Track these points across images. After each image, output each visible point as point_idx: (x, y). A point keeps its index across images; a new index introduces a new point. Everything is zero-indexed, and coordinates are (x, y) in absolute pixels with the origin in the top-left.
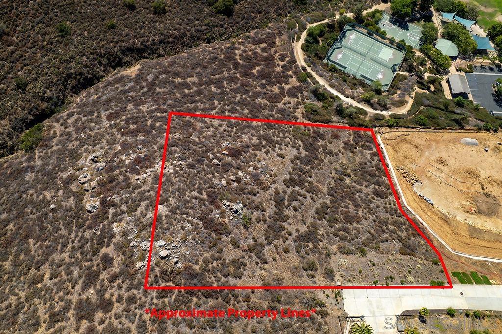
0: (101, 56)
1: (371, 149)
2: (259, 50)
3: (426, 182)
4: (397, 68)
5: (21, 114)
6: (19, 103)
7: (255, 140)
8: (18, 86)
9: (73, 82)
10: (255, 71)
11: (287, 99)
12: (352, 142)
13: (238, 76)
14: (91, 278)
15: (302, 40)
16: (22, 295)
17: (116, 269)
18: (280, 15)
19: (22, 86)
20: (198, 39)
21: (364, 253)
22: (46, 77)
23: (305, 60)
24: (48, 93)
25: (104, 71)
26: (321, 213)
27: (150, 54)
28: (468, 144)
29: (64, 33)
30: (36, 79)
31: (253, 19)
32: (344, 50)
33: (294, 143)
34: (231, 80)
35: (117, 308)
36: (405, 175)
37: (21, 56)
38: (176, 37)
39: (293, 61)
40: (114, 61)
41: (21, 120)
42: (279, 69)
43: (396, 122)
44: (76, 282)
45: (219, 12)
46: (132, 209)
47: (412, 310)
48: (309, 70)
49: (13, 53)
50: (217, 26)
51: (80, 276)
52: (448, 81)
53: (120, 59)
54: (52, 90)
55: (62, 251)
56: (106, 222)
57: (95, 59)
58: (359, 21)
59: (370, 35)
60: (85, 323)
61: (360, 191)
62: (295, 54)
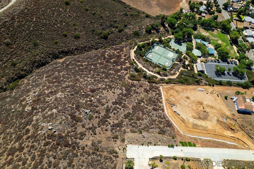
0: (50, 54)
1: (156, 92)
2: (116, 53)
3: (178, 105)
4: (174, 60)
5: (11, 75)
6: (11, 71)
7: (104, 86)
8: (12, 65)
9: (37, 64)
10: (112, 61)
11: (123, 71)
12: (148, 89)
13: (104, 62)
14: (19, 138)
15: (135, 49)
17: (30, 134)
18: (128, 39)
19: (14, 65)
20: (92, 48)
21: (141, 133)
22: (25, 62)
23: (135, 57)
24: (25, 68)
25: (51, 60)
26: (126, 116)
27: (71, 54)
28: (200, 91)
29: (36, 45)
30: (20, 62)
31: (116, 41)
32: (153, 53)
33: (121, 88)
34: (101, 64)
35: (26, 150)
36: (169, 103)
37: (16, 53)
38: (82, 47)
39: (129, 57)
40: (55, 56)
41: (11, 78)
42: (122, 60)
43: (170, 82)
44: (12, 140)
45: (101, 38)
46: (43, 111)
47: (157, 157)
48: (135, 60)
49: (12, 52)
50: (100, 44)
51: (15, 138)
52: (196, 66)
53: (58, 56)
54: (26, 67)
56: (31, 116)
57: (47, 55)
58: (161, 42)
59: (165, 47)
60: (10, 157)
61: (147, 108)
62: (131, 54)
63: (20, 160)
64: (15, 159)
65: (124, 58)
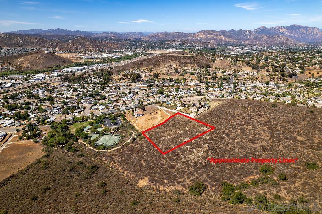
16: (237, 149)
17: (216, 135)
35: (222, 130)
44: (225, 140)
55: (222, 148)
56: (208, 141)
60: (229, 133)
63: (226, 129)
64: (228, 131)
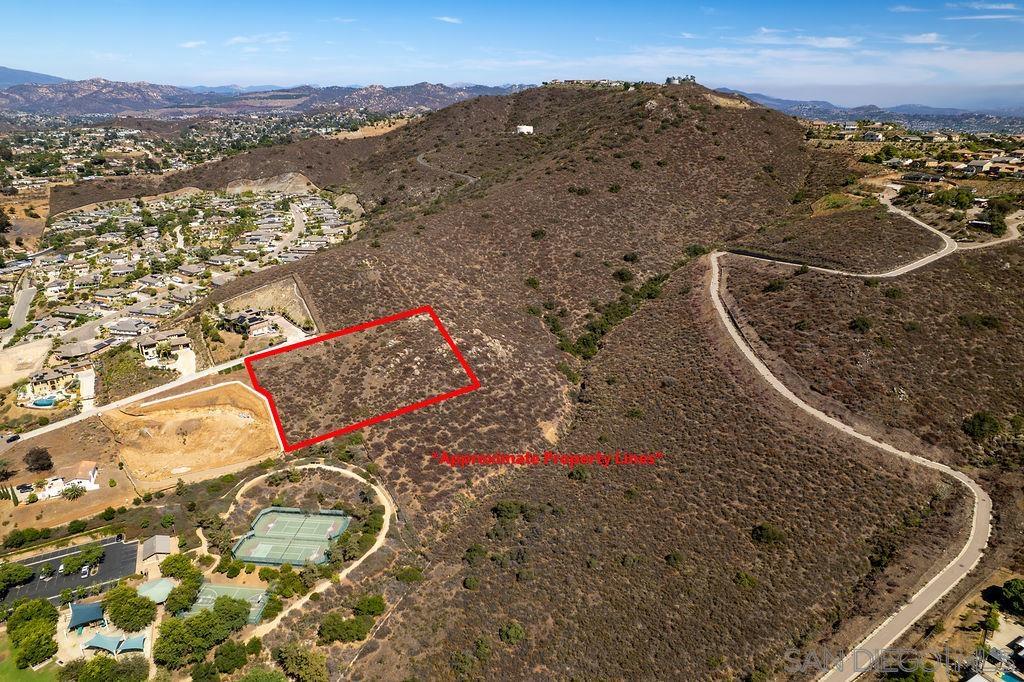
10: (427, 457)
11: (382, 440)
15: (386, 518)
33: (365, 403)
42: (403, 470)
61: (305, 397)
62: (390, 497)
65: (402, 479)
